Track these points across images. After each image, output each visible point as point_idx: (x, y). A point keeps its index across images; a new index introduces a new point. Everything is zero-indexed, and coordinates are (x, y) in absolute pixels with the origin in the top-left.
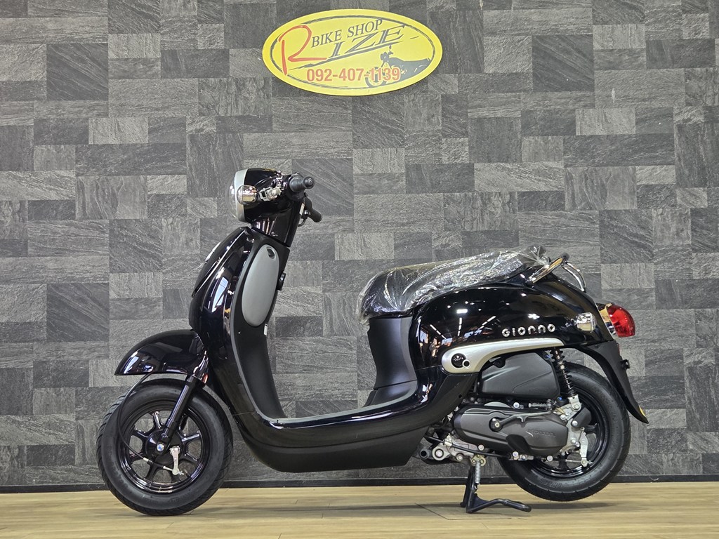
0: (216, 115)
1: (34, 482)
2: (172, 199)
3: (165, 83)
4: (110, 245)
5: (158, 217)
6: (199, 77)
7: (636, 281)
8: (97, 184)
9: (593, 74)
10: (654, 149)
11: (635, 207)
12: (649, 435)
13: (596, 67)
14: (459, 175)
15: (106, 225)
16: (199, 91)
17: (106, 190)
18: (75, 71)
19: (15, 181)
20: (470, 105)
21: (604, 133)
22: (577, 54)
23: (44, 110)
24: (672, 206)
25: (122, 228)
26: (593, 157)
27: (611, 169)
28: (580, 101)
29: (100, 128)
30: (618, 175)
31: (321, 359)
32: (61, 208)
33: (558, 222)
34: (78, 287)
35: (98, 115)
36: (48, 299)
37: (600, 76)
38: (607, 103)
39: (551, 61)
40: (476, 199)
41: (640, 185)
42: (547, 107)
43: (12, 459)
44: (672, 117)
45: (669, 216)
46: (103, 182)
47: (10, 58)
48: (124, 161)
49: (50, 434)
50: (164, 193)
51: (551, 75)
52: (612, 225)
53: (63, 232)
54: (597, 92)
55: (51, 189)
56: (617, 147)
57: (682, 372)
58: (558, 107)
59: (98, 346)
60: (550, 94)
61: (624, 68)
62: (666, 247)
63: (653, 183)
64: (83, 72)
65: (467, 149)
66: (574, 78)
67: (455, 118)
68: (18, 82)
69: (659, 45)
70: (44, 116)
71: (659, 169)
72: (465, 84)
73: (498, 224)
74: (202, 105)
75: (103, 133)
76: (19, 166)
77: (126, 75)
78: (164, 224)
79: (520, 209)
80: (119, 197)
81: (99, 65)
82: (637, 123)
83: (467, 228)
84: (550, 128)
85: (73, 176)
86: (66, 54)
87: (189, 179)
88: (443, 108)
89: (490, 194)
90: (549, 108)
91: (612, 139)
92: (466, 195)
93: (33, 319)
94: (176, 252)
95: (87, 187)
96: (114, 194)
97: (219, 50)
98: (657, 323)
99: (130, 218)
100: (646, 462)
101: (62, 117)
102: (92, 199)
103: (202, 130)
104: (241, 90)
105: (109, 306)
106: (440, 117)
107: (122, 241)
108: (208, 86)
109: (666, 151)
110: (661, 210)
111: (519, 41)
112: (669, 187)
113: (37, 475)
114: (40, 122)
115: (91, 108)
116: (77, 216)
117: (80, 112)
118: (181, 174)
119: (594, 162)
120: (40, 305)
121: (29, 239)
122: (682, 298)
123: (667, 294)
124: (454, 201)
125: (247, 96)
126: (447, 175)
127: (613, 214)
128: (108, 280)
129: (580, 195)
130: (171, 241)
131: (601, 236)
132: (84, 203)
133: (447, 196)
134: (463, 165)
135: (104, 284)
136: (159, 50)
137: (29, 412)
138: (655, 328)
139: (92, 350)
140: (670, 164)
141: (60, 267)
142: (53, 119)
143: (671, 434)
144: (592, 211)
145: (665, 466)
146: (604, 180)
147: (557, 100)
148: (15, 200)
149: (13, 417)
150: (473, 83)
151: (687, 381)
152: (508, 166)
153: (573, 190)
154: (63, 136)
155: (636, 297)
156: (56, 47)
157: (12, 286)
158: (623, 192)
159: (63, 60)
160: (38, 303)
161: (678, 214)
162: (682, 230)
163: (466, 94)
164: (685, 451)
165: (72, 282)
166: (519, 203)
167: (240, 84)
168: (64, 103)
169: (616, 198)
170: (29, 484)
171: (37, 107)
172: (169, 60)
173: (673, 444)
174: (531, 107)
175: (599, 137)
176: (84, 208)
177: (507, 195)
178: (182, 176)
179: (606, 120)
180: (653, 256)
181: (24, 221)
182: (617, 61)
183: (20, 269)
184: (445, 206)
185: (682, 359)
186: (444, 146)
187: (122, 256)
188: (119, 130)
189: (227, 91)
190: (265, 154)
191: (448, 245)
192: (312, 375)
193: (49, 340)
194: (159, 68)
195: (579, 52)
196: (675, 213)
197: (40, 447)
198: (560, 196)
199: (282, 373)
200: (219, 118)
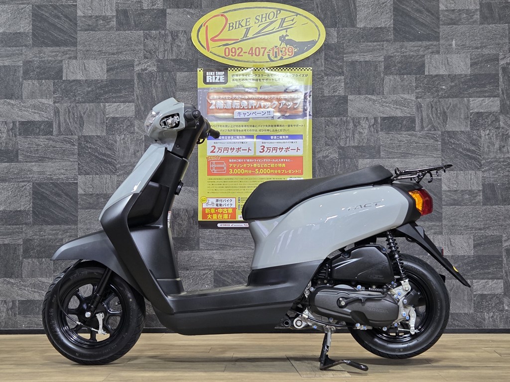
0: (157, 58)
1: (24, 327)
2: (124, 121)
3: (119, 34)
4: (79, 155)
5: (114, 134)
6: (144, 30)
7: (468, 185)
8: (69, 110)
9: (439, 28)
10: (484, 86)
11: (468, 129)
12: (475, 299)
13: (441, 23)
14: (336, 104)
15: (76, 140)
16: (144, 40)
17: (75, 114)
18: (53, 25)
19: (9, 107)
20: (346, 51)
21: (446, 73)
22: (427, 13)
23: (30, 54)
24: (497, 128)
25: (87, 142)
26: (437, 91)
27: (451, 100)
28: (429, 49)
29: (71, 67)
30: (456, 105)
31: (233, 240)
32: (42, 127)
33: (411, 139)
34: (55, 185)
35: (70, 58)
36: (33, 193)
37: (444, 30)
38: (449, 50)
39: (407, 19)
40: (349, 123)
41: (473, 113)
42: (403, 53)
43: (8, 310)
44: (498, 61)
45: (494, 135)
46: (73, 107)
47: (5, 15)
48: (88, 92)
49: (35, 292)
50: (118, 116)
51: (407, 29)
52: (451, 142)
53: (44, 144)
54: (442, 42)
55: (35, 113)
56: (456, 84)
57: (501, 252)
58: (412, 53)
59: (70, 229)
60: (406, 44)
61: (462, 24)
62: (491, 159)
63: (482, 111)
64: (59, 26)
65: (343, 84)
66: (424, 31)
67: (334, 61)
68: (11, 33)
69: (489, 6)
70: (30, 58)
71: (487, 100)
72: (342, 36)
73: (365, 141)
74: (146, 51)
75: (73, 71)
76: (12, 95)
77: (90, 28)
78: (118, 140)
79: (382, 130)
80: (85, 119)
81: (70, 20)
82: (471, 66)
83: (342, 144)
84: (406, 69)
85: (51, 103)
86: (46, 12)
87: (136, 106)
88: (325, 54)
89: (360, 118)
90: (405, 54)
91: (452, 77)
92: (341, 119)
93: (22, 208)
94: (126, 160)
95: (62, 111)
96: (81, 117)
97: (159, 10)
98: (483, 216)
99: (94, 134)
100: (473, 319)
101: (43, 59)
102: (65, 121)
103: (146, 69)
104: (175, 40)
105: (78, 199)
106: (323, 61)
107: (87, 151)
108: (151, 37)
109: (493, 86)
110: (488, 131)
111: (383, 3)
112: (494, 114)
113: (26, 322)
114: (27, 63)
115: (65, 53)
116: (54, 133)
117: (57, 55)
118: (130, 102)
119: (438, 95)
120: (27, 198)
121: (20, 149)
122: (502, 197)
123: (491, 194)
124: (332, 124)
125: (180, 44)
126: (328, 105)
127: (452, 134)
128: (77, 180)
129: (427, 120)
130: (123, 152)
131: (443, 151)
132: (59, 123)
133: (327, 120)
134: (339, 96)
135: (74, 183)
136: (114, 9)
137: (20, 276)
138: (482, 219)
139: (65, 231)
140: (496, 97)
141: (42, 170)
142: (37, 61)
143: (492, 297)
144: (436, 132)
145: (486, 322)
146: (445, 108)
147: (411, 48)
148: (9, 120)
149: (8, 279)
150: (348, 35)
151: (505, 259)
152: (374, 97)
153: (422, 116)
154: (44, 73)
155: (467, 196)
156: (38, 7)
157: (7, 184)
158: (460, 118)
159: (44, 17)
160: (26, 197)
161: (501, 134)
162: (504, 147)
163: (343, 43)
164: (502, 311)
165: (51, 181)
166: (381, 125)
167: (175, 35)
168: (45, 49)
169: (454, 122)
170: (19, 328)
171: (25, 52)
172: (122, 17)
173: (493, 305)
174: (392, 53)
175: (442, 76)
176: (59, 126)
177: (372, 119)
178: (131, 104)
179: (448, 64)
180: (481, 166)
181: (15, 136)
182: (457, 19)
183: (13, 172)
184: (326, 127)
185: (501, 242)
186: (326, 83)
187: (88, 163)
188: (85, 69)
189: (165, 41)
190: (192, 88)
191: (327, 156)
192: (226, 252)
193: (34, 224)
194: (115, 23)
195: (429, 11)
196: (499, 133)
197: (28, 301)
198: (412, 120)
199: (203, 250)
200: (159, 61)
